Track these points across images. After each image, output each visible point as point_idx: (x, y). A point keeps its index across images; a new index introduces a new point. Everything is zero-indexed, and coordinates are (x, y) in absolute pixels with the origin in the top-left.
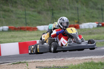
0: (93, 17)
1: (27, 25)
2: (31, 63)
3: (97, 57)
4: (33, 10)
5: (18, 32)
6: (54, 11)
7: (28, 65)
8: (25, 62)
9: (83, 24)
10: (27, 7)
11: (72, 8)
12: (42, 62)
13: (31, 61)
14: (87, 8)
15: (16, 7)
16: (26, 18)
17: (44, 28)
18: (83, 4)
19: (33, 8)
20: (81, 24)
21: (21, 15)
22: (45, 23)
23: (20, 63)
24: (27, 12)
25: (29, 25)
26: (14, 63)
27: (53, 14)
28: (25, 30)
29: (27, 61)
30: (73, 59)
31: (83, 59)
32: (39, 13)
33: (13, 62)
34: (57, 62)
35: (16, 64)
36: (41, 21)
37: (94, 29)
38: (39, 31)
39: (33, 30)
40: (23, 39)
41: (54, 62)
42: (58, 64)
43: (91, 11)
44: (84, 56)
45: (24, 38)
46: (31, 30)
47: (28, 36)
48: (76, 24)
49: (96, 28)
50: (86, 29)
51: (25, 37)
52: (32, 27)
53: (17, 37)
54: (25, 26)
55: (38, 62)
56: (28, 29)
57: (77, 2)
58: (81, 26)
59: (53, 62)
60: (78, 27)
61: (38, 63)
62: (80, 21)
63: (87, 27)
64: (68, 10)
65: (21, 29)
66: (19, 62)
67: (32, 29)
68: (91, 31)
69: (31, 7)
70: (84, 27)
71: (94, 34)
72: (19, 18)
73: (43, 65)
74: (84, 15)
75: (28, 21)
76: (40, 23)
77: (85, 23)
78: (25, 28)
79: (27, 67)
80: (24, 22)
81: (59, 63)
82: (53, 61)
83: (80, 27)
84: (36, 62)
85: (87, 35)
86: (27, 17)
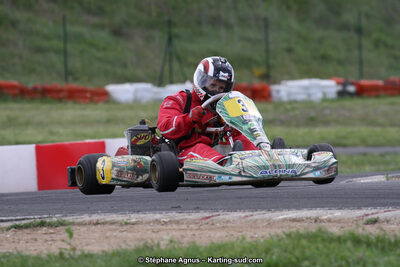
0: (325, 58)
1: (70, 78)
2: (84, 229)
3: (338, 214)
4: (96, 20)
6: (175, 31)
7: (71, 235)
8: (62, 224)
9: (284, 82)
10: (72, 8)
11: (243, 21)
12: (128, 226)
13: (86, 218)
14: (301, 21)
15: (29, 7)
16: (65, 53)
17: (136, 91)
18: (289, 8)
19: (95, 14)
20: (277, 82)
21: (46, 38)
22: (140, 73)
23: (42, 224)
24: (70, 28)
25: (76, 79)
26: (17, 223)
27: (170, 40)
28: (60, 100)
29: (70, 219)
30: (249, 219)
31: (284, 220)
33: (16, 220)
34: (184, 227)
35: (27, 227)
36: (125, 66)
37: (325, 104)
38: (115, 102)
39: (91, 100)
40: (52, 133)
41: (175, 226)
42: (190, 233)
43: (318, 33)
44: (289, 208)
45: (56, 129)
46: (86, 98)
47: (73, 123)
48: (257, 84)
49: (332, 100)
50: (295, 102)
51: (60, 123)
52: (90, 87)
53: (28, 124)
54: (60, 84)
55: (113, 223)
56: (73, 95)
58: (278, 92)
59: (169, 227)
60: (266, 94)
61: (113, 227)
62: (273, 73)
63: (301, 97)
64: (228, 26)
65: (46, 94)
66: (38, 220)
67: (88, 95)
68: (313, 113)
69: (89, 11)
70: (289, 94)
71: (326, 123)
72: (39, 50)
73: (130, 235)
74: (290, 51)
75: (75, 63)
76: (119, 71)
77: (292, 78)
78: (60, 91)
79: (68, 240)
80: (60, 66)
81: (191, 230)
82: (170, 221)
83: (274, 94)
84: (103, 223)
85: (298, 126)
86: (69, 47)
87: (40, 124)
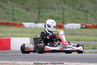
0: (78, 18)
1: (14, 21)
5: (4, 27)
6: (41, 10)
9: (67, 24)
10: (16, 3)
11: (59, 8)
14: (73, 9)
15: (5, 2)
16: (13, 14)
17: (30, 25)
18: (70, 5)
19: (22, 5)
25: (16, 21)
27: (39, 12)
28: (11, 26)
30: (24, 64)
32: (27, 10)
36: (28, 18)
37: (77, 30)
38: (25, 27)
39: (19, 26)
43: (77, 12)
46: (18, 26)
47: (12, 32)
48: (61, 24)
49: (79, 29)
50: (70, 29)
52: (19, 23)
54: (11, 22)
56: (15, 25)
57: (65, 3)
58: (66, 26)
60: (62, 27)
62: (65, 22)
64: (55, 9)
65: (8, 24)
67: (18, 25)
68: (73, 32)
69: (20, 4)
70: (68, 27)
71: (76, 35)
74: (70, 16)
77: (70, 23)
83: (65, 27)
85: (69, 35)
87: (4, 32)
